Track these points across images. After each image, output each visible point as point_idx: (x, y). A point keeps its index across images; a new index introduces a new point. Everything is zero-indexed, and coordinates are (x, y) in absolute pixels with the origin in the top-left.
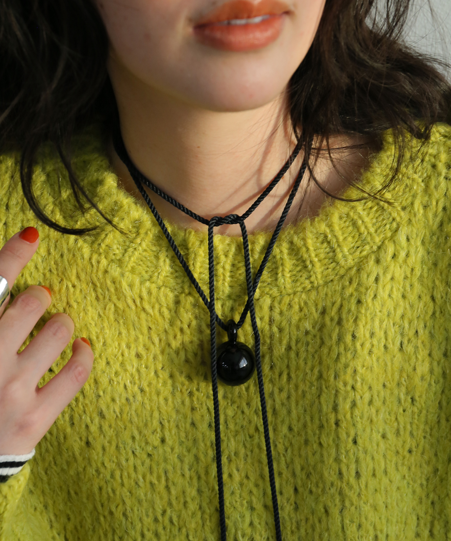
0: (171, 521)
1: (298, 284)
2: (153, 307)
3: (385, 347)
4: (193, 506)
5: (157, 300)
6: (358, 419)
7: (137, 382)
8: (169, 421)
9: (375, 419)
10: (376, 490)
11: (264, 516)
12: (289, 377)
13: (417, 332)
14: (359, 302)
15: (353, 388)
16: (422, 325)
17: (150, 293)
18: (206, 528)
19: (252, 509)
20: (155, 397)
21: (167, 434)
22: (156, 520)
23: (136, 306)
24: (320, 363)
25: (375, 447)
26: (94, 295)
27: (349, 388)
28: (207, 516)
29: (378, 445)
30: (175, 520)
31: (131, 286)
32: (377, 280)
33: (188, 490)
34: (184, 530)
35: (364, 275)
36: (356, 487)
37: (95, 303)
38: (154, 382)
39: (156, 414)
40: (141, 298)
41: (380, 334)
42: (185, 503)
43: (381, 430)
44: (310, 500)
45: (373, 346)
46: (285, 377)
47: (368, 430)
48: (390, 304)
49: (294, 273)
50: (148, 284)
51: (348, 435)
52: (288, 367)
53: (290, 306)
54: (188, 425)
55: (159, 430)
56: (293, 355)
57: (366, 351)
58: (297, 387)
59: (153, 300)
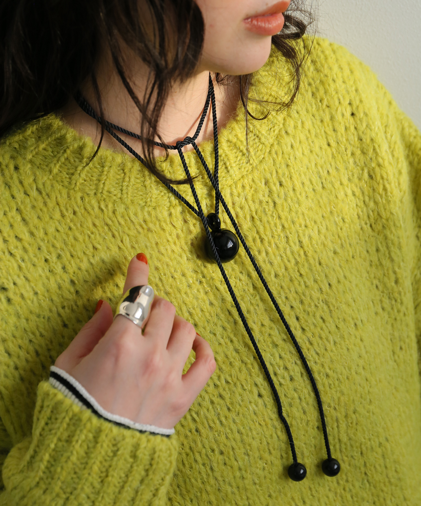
0: (227, 382)
1: (243, 170)
3: (314, 190)
4: (237, 364)
5: (157, 218)
6: (316, 246)
7: (162, 288)
8: (194, 309)
9: (326, 243)
10: (344, 292)
11: (286, 347)
13: (328, 171)
14: (288, 166)
15: (306, 226)
16: (329, 166)
19: (276, 346)
21: (196, 318)
22: (216, 386)
23: (143, 228)
24: (280, 218)
25: (333, 262)
26: (110, 234)
27: (303, 227)
28: (250, 366)
29: (333, 260)
30: (229, 380)
31: (136, 214)
32: (292, 146)
34: (238, 383)
36: (332, 294)
37: (113, 240)
38: (174, 284)
40: (145, 221)
41: (307, 183)
42: (231, 363)
43: (332, 249)
44: (311, 320)
45: (306, 193)
46: (258, 241)
47: (324, 253)
48: (306, 161)
49: (237, 163)
50: (146, 209)
52: (258, 232)
53: (243, 187)
54: (208, 306)
55: (190, 318)
56: (258, 223)
57: (304, 197)
59: (154, 219)
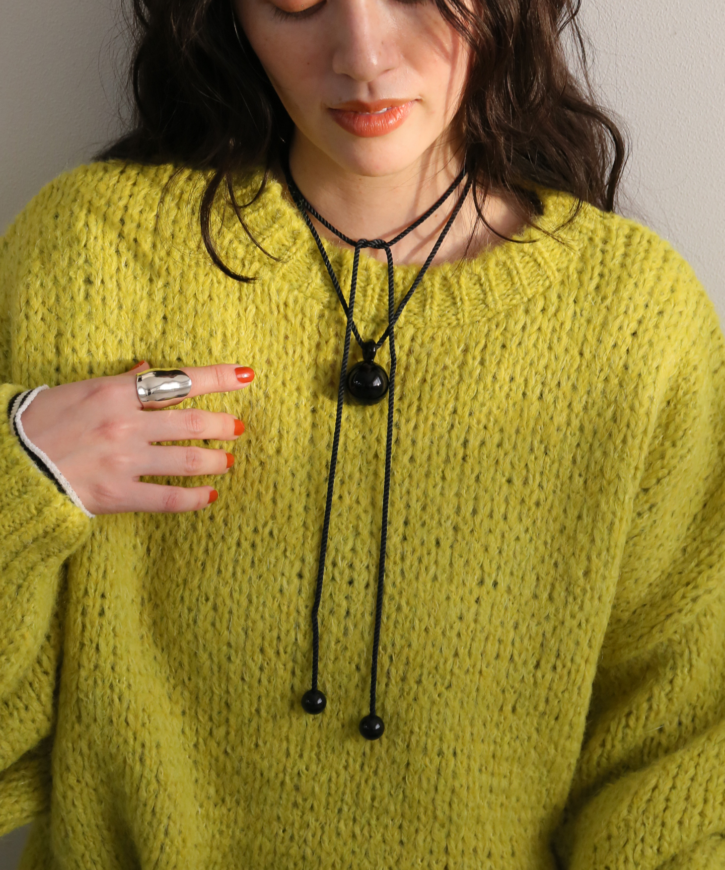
0: (271, 533)
1: (444, 319)
2: (296, 316)
4: (297, 522)
5: (302, 310)
6: (485, 457)
7: (264, 387)
8: (288, 432)
9: (501, 461)
10: (490, 531)
11: (368, 542)
12: (419, 409)
14: (504, 346)
15: (485, 428)
17: (296, 301)
18: (307, 545)
20: (278, 406)
21: (284, 444)
22: (256, 531)
23: (279, 311)
24: (457, 399)
25: (497, 489)
26: (237, 295)
27: (481, 426)
28: (309, 534)
29: (500, 488)
30: (275, 532)
31: (279, 291)
32: (524, 328)
33: (295, 505)
34: (282, 545)
35: (512, 323)
36: (470, 523)
37: (237, 302)
38: (280, 390)
39: (276, 423)
40: (286, 305)
41: (520, 380)
42: (289, 517)
44: (421, 533)
45: (511, 390)
46: (414, 408)
47: (492, 470)
48: (533, 354)
49: (442, 307)
50: (296, 292)
51: (472, 470)
52: (420, 399)
53: (433, 338)
54: (306, 442)
55: (276, 439)
56: (427, 388)
57: (503, 394)
58: (426, 419)
59: (298, 309)
